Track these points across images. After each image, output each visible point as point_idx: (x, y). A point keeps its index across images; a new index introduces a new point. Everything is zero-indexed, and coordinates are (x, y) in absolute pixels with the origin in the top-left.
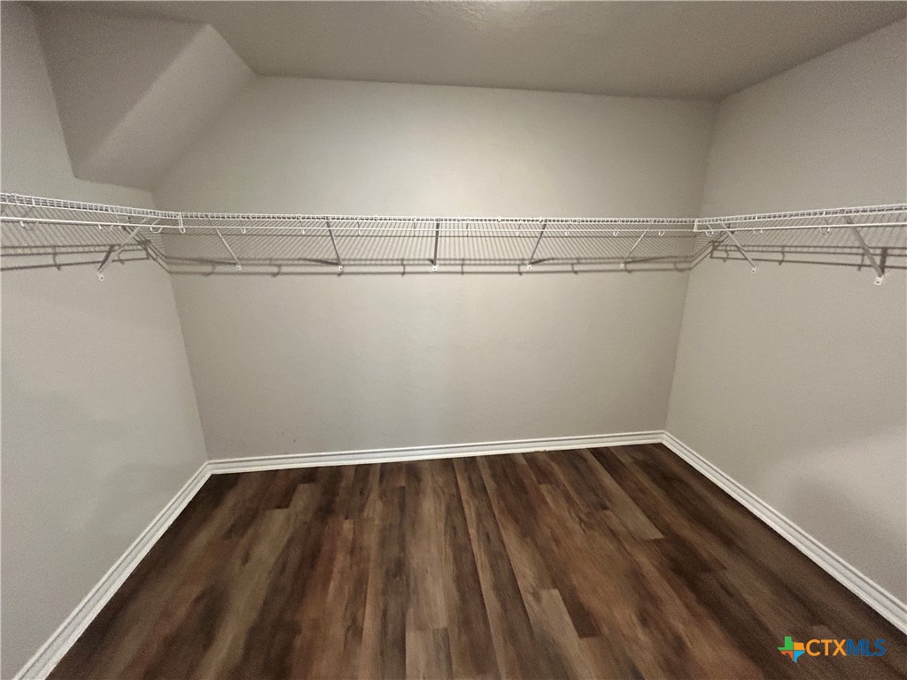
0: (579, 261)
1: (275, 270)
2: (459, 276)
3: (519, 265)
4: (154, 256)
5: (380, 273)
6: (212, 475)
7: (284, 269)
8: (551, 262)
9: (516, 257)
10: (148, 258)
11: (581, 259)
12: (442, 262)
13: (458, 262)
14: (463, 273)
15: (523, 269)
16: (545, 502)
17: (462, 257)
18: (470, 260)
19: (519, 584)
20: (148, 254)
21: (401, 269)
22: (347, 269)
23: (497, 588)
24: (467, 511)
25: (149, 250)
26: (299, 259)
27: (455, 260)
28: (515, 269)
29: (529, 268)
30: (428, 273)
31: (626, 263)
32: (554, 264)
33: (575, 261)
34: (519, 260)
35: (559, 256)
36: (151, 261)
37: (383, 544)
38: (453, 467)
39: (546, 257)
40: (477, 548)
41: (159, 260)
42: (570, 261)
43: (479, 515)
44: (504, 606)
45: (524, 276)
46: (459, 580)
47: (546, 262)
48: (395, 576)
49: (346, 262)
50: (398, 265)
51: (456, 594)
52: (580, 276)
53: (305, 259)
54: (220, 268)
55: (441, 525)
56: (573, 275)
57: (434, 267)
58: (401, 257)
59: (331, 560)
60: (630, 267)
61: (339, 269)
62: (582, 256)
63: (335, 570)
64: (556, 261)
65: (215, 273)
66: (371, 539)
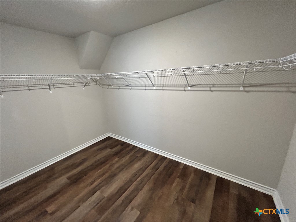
0: (214, 86)
1: (118, 87)
2: (162, 91)
3: (184, 87)
4: (99, 84)
5: (140, 89)
6: (109, 136)
7: (120, 88)
8: (199, 86)
9: (183, 84)
10: (97, 85)
11: (215, 85)
12: (157, 86)
13: (161, 86)
14: (163, 90)
15: (186, 89)
16: (172, 184)
17: (163, 84)
18: (166, 85)
19: (132, 202)
20: (97, 84)
21: (145, 88)
22: (133, 88)
23: (127, 198)
24: (145, 172)
25: (97, 83)
26: (123, 85)
27: (161, 85)
28: (183, 89)
29: (189, 88)
30: (152, 89)
31: (244, 87)
32: (200, 87)
33: (211, 86)
34: (184, 85)
35: (203, 83)
36: (98, 85)
37: (117, 168)
38: (157, 158)
39: (196, 84)
40: (135, 184)
41: (100, 85)
42: (209, 86)
43: (147, 175)
44: (122, 203)
45: (187, 92)
46: (121, 188)
47: (197, 86)
48: (111, 177)
49: (132, 86)
50: (144, 87)
51: (116, 191)
52: (214, 92)
53: (124, 85)
54: (110, 87)
55: (134, 172)
56: (210, 92)
57: (154, 87)
58: (145, 84)
59: (105, 165)
60: (247, 89)
61: (130, 88)
62: (215, 83)
63: (104, 168)
64: (201, 86)
65: (109, 88)
66: (117, 165)
